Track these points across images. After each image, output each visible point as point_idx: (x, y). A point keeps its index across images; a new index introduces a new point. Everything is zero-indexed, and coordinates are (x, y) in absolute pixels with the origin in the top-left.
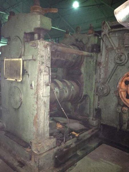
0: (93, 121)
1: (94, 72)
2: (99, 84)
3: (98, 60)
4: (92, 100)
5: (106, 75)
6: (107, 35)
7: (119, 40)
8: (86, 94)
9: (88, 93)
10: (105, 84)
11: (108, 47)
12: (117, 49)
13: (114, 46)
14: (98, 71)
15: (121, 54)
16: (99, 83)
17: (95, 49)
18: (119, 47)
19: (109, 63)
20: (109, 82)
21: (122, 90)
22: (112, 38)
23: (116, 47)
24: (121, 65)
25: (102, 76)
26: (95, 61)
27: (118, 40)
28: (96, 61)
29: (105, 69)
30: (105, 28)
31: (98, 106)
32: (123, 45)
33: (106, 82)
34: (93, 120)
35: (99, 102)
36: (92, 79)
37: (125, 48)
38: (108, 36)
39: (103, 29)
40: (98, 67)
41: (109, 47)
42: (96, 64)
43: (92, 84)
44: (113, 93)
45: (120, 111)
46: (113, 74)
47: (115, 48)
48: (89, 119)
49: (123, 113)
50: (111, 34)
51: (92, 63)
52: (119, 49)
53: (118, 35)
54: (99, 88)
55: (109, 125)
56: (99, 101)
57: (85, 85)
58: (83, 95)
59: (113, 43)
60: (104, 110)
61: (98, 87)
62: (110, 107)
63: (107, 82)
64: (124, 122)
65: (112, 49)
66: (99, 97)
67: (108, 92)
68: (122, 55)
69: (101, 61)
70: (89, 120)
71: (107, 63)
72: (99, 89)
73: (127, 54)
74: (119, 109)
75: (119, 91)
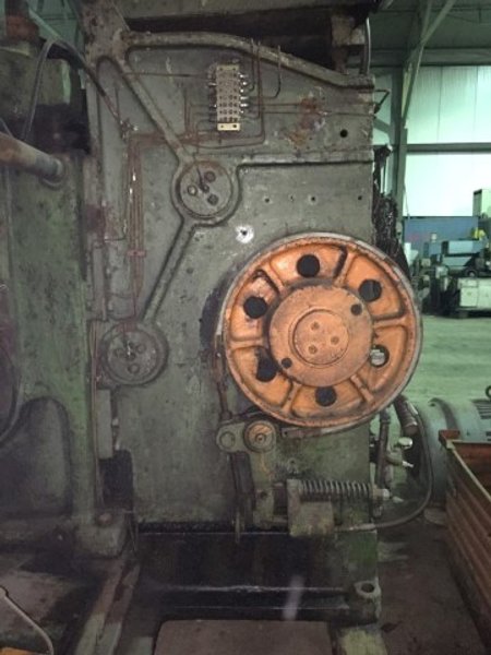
0: (105, 532)
1: (76, 266)
2: (108, 326)
3: (86, 197)
4: (80, 420)
5: (136, 276)
6: (122, 62)
7: (185, 97)
8: (40, 391)
9: (48, 388)
10: (140, 326)
11: (132, 128)
12: (181, 141)
13: (162, 125)
14: (97, 256)
15: (210, 169)
16: (107, 320)
17: (57, 136)
18: (188, 131)
19: (147, 215)
20: (157, 311)
21: (240, 345)
22: (147, 81)
23: (177, 131)
24: (210, 222)
25: (119, 283)
26: (73, 202)
27: (180, 93)
28: (80, 201)
29: (129, 247)
30: (101, 21)
31: (114, 442)
32: (209, 126)
33: (145, 313)
34: (98, 523)
35: (116, 422)
36: (69, 303)
37: (220, 142)
38: (126, 69)
39: (94, 22)
40: (92, 238)
41: (136, 129)
42: (80, 218)
43: (70, 332)
44: (181, 366)
45: (238, 446)
46: (176, 268)
47: (170, 138)
48: (77, 528)
49: (254, 450)
50: (135, 57)
51: (57, 215)
52: (189, 142)
53: (177, 72)
54: (112, 347)
55: (176, 518)
56: (114, 414)
57: (27, 345)
58: (19, 403)
59: (160, 111)
60: (147, 451)
61: (107, 344)
62: (173, 433)
63: (150, 313)
64: (259, 491)
65: (157, 137)
66: (112, 394)
67: (161, 363)
68: (215, 172)
69: (104, 204)
70: (80, 533)
71: (135, 212)
72: (115, 352)
73: (234, 169)
74: (233, 439)
75: (228, 352)
